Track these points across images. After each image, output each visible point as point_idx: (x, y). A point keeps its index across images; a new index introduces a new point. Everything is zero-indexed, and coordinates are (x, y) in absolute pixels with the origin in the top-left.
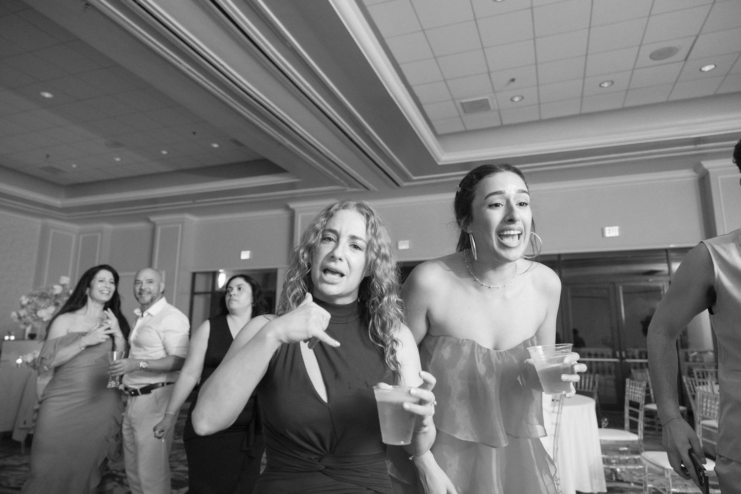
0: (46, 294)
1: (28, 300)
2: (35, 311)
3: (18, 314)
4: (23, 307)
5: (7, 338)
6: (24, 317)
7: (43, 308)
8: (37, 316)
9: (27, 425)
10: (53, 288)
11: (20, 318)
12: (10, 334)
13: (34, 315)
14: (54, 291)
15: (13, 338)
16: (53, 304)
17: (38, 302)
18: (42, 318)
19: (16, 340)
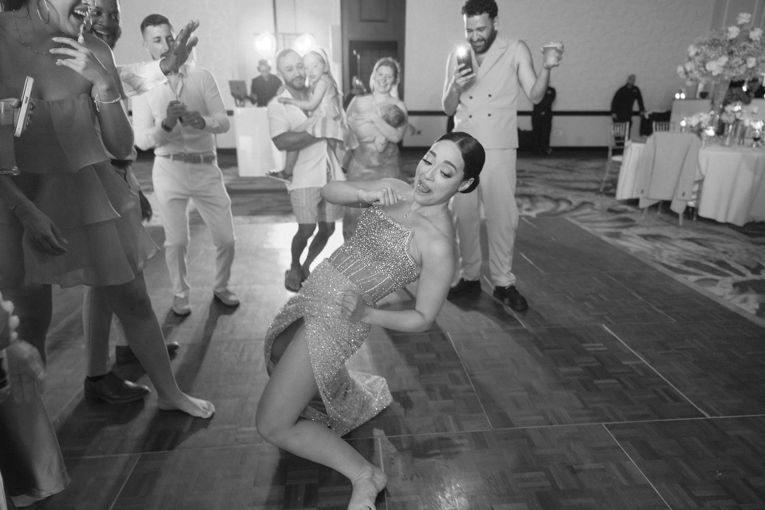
0: (718, 40)
1: (696, 50)
2: (704, 63)
3: (685, 69)
4: (690, 59)
5: (677, 96)
6: (691, 71)
7: (713, 60)
8: (706, 70)
9: (685, 198)
10: (727, 31)
11: (686, 73)
12: (680, 92)
13: (702, 69)
14: (728, 35)
15: (683, 96)
16: (726, 52)
17: (708, 51)
18: (711, 72)
19: (686, 99)
